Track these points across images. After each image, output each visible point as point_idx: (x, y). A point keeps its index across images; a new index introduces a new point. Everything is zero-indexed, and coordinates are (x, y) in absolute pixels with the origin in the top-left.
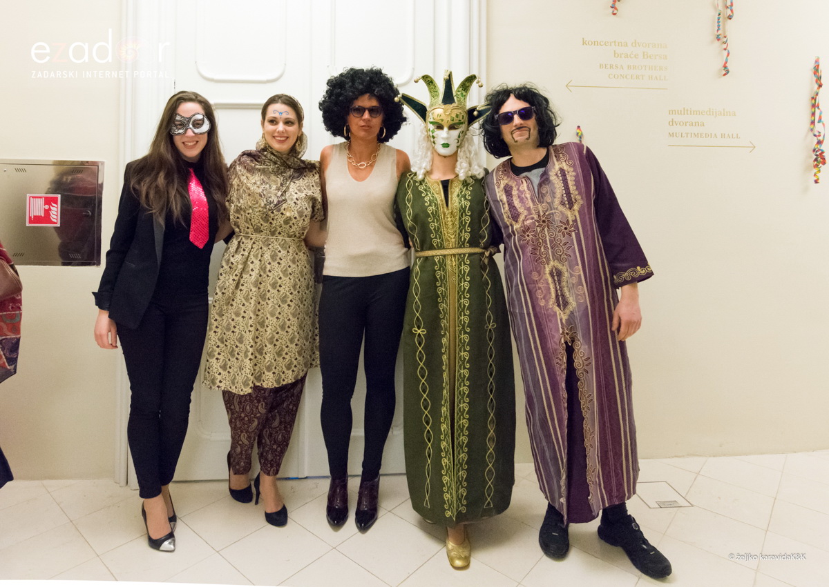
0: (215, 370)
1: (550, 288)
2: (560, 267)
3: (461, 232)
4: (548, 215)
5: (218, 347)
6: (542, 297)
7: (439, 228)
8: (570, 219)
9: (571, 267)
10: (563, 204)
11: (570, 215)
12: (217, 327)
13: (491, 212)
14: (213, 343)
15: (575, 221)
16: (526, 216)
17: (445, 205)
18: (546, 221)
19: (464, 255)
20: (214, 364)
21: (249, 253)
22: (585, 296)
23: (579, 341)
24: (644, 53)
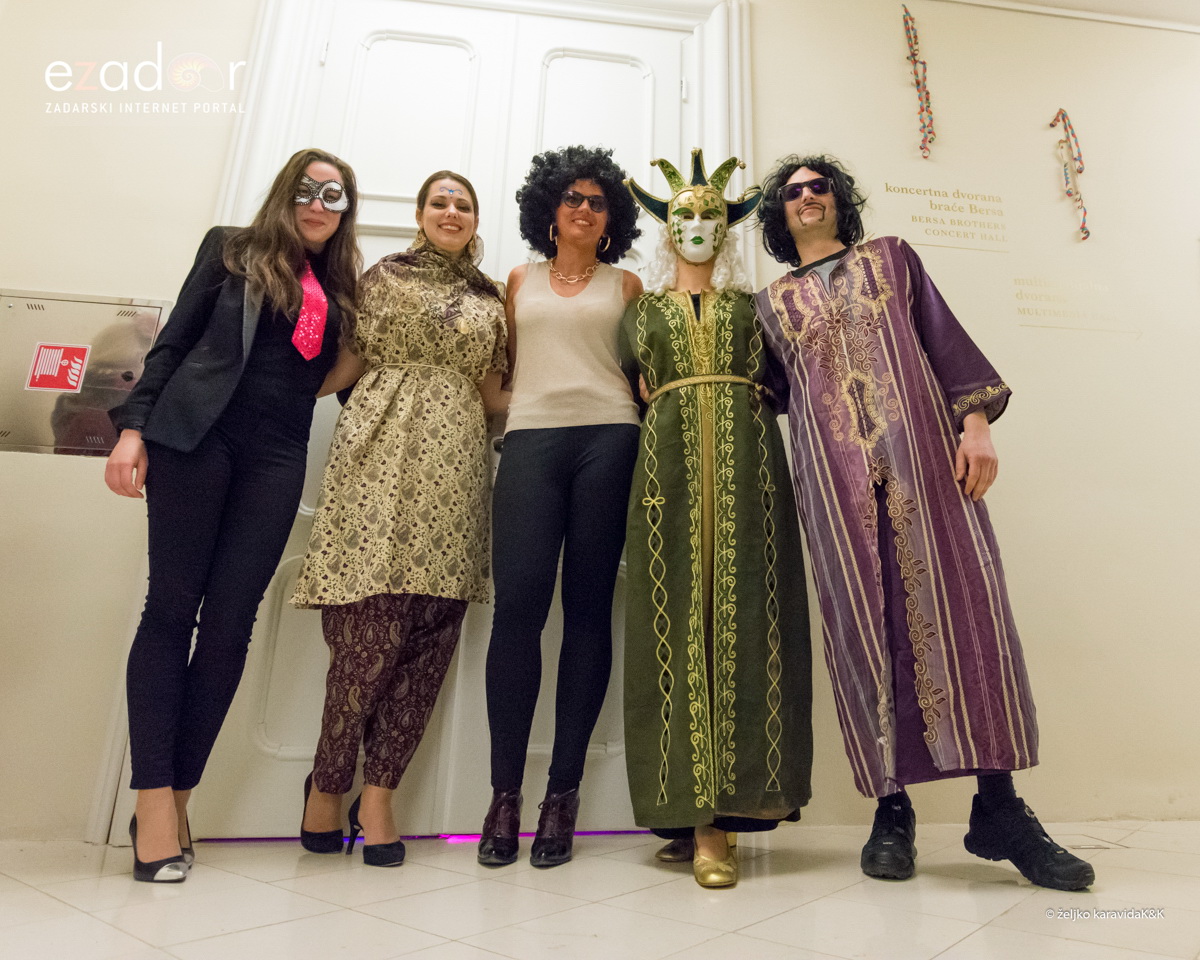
0: (318, 571)
1: (849, 413)
2: (861, 377)
3: (720, 352)
4: (846, 311)
5: (329, 533)
6: (838, 429)
7: (685, 347)
8: (875, 312)
9: (878, 375)
10: (864, 293)
11: (874, 307)
12: (332, 501)
13: (764, 336)
14: (321, 526)
15: (882, 313)
16: (813, 318)
17: (695, 318)
18: (842, 319)
19: (725, 383)
20: (318, 561)
21: (399, 387)
22: (900, 411)
23: (894, 479)
24: (971, 206)
